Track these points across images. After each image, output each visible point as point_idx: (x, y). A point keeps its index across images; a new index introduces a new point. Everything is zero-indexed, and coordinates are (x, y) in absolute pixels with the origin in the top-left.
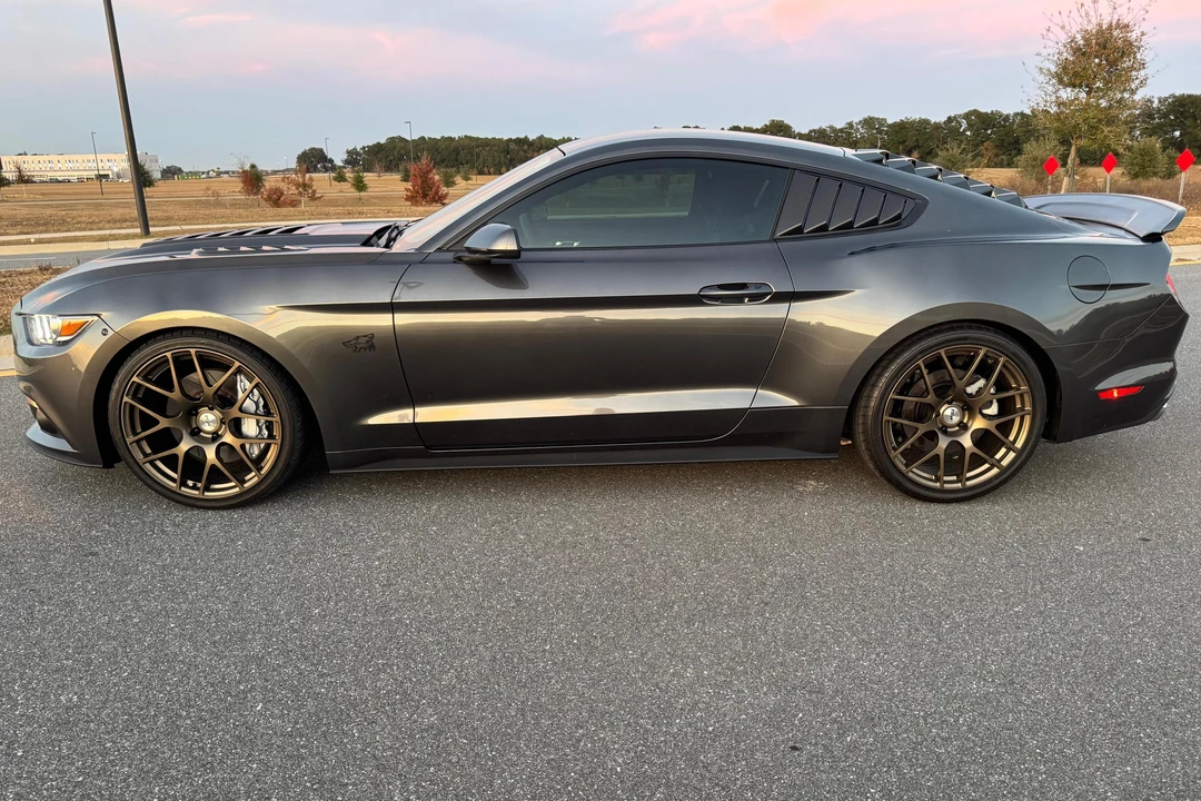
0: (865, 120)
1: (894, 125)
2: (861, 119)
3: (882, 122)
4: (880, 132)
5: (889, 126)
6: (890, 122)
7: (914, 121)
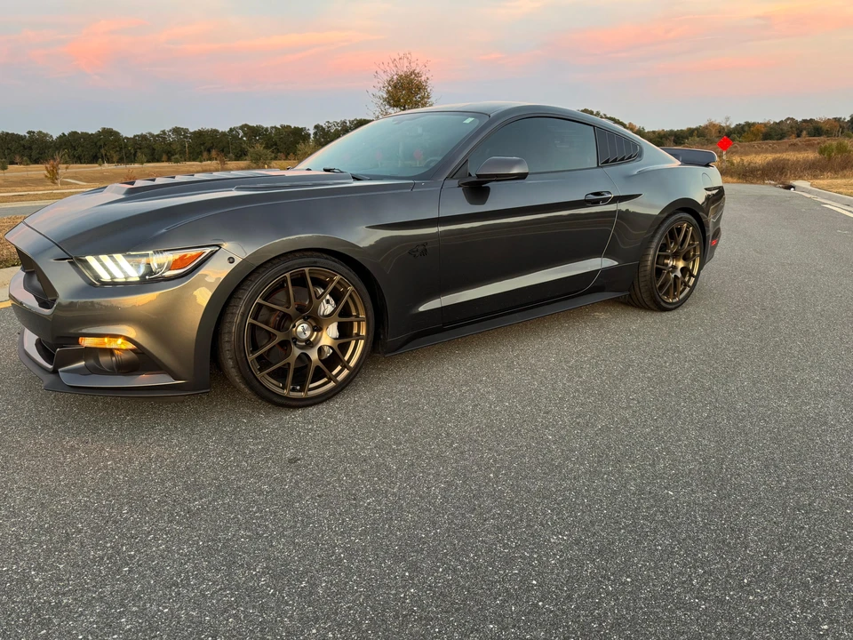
0: (174, 129)
1: (195, 133)
2: (171, 128)
3: (186, 131)
4: (186, 137)
5: (191, 133)
6: (191, 130)
7: (208, 131)
